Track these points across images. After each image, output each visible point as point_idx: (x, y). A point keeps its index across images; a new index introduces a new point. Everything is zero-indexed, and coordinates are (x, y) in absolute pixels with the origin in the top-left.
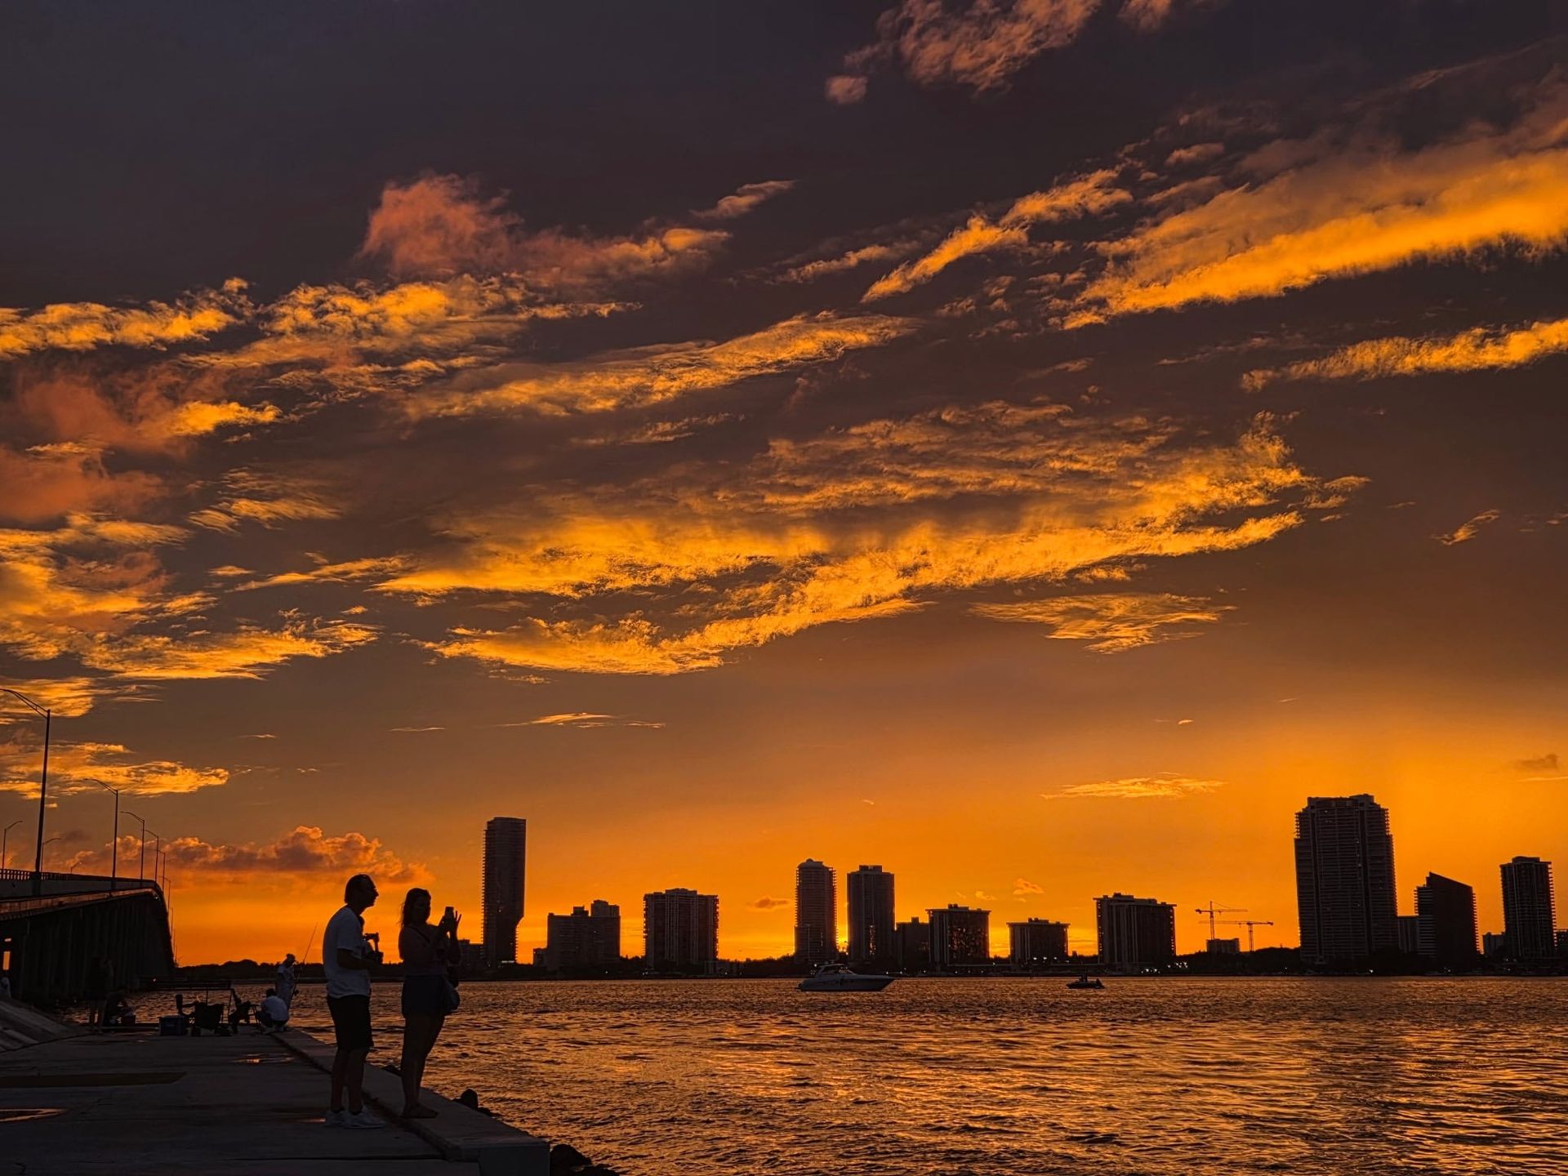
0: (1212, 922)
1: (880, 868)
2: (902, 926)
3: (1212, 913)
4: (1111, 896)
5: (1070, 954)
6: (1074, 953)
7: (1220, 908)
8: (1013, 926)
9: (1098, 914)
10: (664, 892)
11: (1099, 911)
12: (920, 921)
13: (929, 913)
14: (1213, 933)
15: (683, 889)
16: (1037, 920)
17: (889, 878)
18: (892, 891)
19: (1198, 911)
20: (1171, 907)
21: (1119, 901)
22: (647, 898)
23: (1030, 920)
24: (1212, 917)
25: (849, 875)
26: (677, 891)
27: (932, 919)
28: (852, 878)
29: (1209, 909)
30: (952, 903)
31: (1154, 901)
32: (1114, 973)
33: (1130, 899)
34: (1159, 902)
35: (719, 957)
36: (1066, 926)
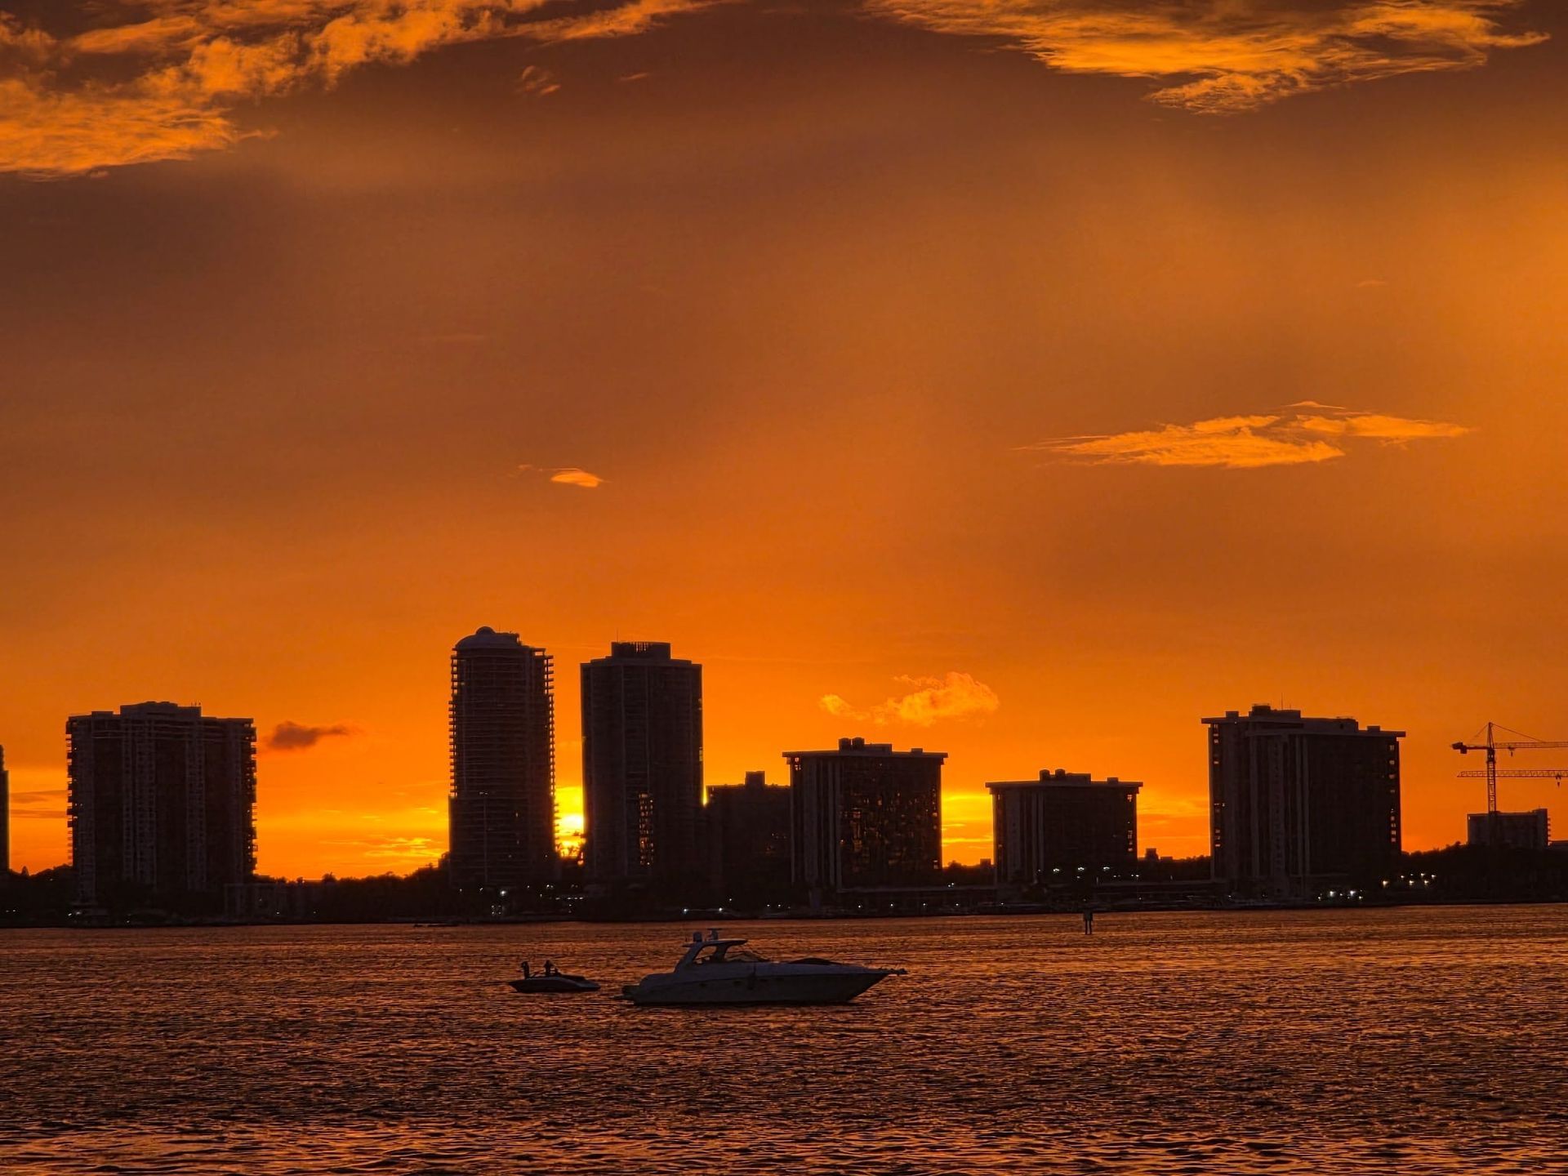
0: (1492, 775)
1: (664, 648)
2: (721, 794)
3: (1491, 751)
4: (1244, 713)
5: (1141, 854)
6: (1151, 853)
7: (1510, 739)
8: (1001, 792)
9: (1213, 758)
10: (117, 712)
11: (1216, 751)
12: (769, 781)
13: (792, 763)
14: (1492, 797)
15: (166, 705)
16: (1060, 773)
17: (690, 675)
18: (697, 707)
19: (1461, 747)
20: (1391, 739)
21: (1266, 725)
22: (76, 726)
23: (1045, 775)
24: (1491, 760)
25: (586, 669)
26: (149, 708)
27: (796, 776)
28: (593, 675)
29: (1485, 743)
30: (851, 737)
31: (1352, 723)
32: (1252, 902)
33: (1291, 720)
34: (1363, 727)
35: (260, 870)
36: (1134, 788)
